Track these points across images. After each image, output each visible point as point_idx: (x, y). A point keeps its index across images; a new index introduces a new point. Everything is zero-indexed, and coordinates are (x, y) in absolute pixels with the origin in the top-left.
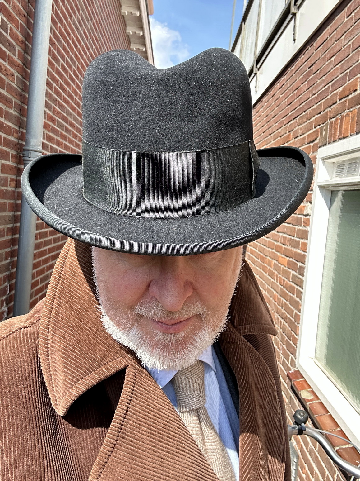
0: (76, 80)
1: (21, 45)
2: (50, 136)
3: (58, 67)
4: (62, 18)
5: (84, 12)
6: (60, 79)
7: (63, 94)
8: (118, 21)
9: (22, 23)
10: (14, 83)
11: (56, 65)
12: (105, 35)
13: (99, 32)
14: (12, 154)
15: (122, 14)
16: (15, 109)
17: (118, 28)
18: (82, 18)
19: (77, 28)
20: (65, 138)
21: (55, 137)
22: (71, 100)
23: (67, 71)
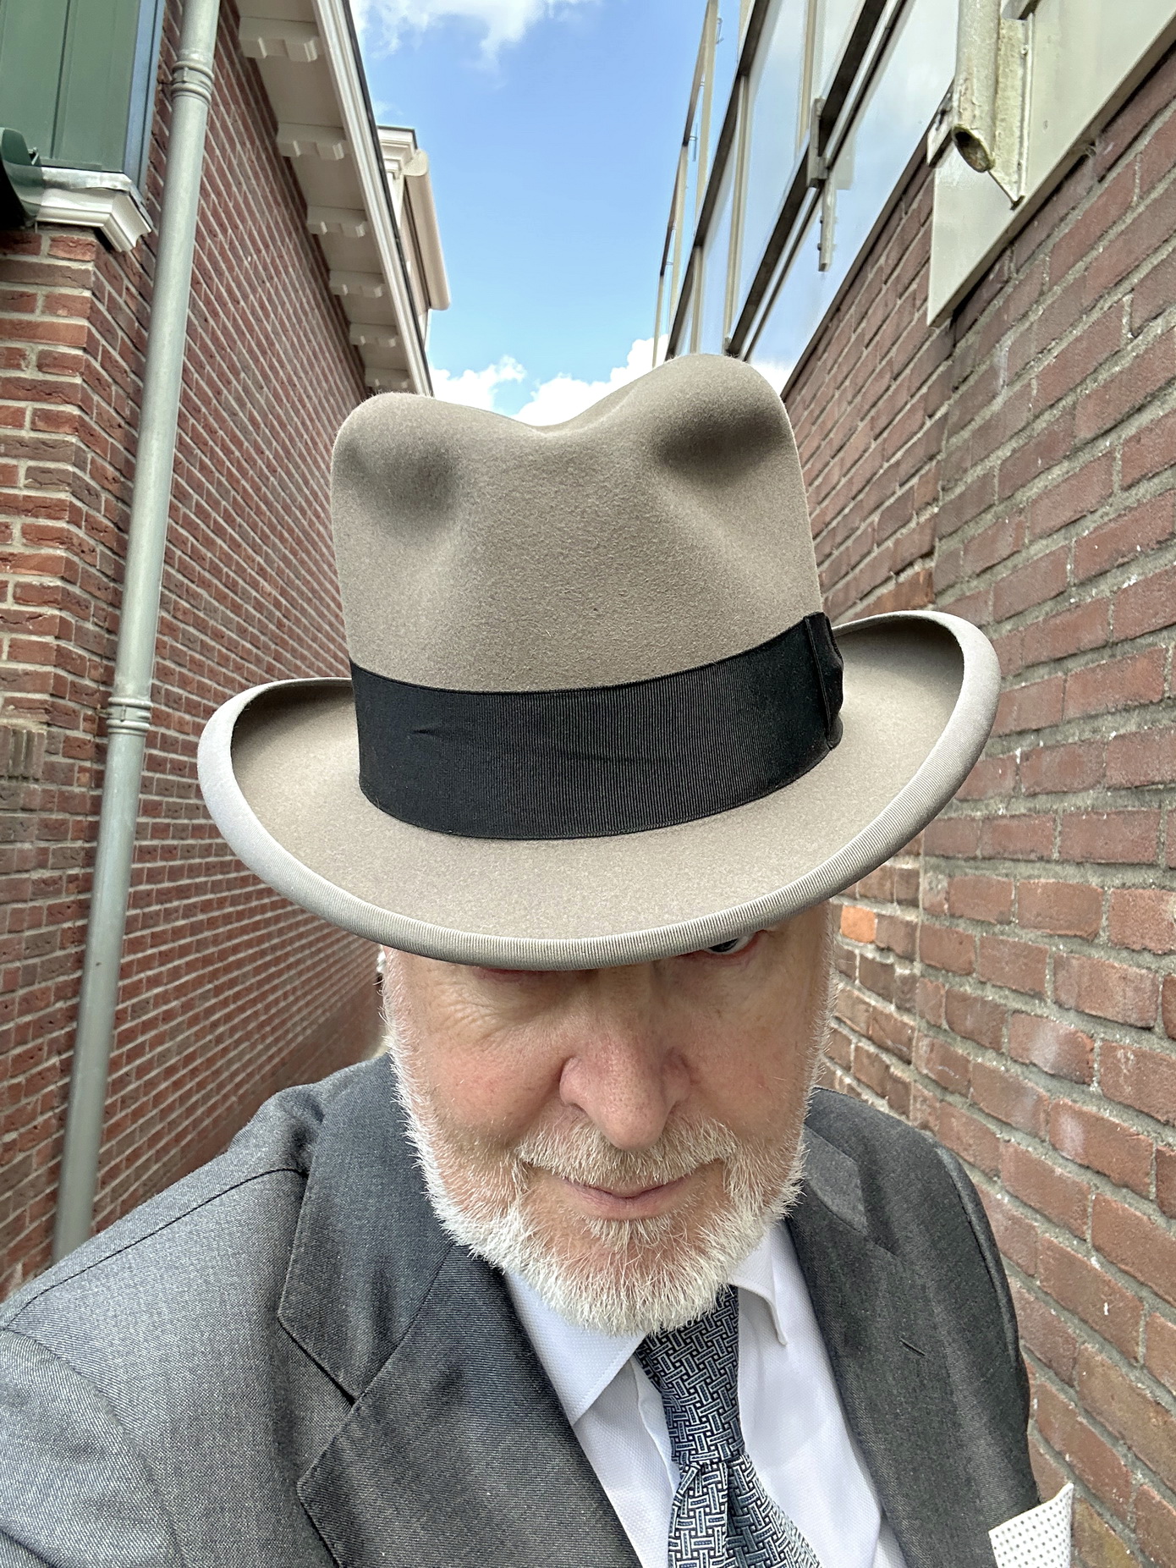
0: (230, 530)
1: (110, 488)
2: (165, 667)
3: (188, 512)
4: (199, 403)
5: (249, 372)
6: (191, 538)
7: (198, 568)
8: (341, 361)
9: (114, 443)
10: (94, 566)
11: (183, 510)
12: (304, 406)
13: (289, 406)
14: (86, 715)
16: (95, 620)
17: (340, 378)
18: (246, 389)
19: (233, 414)
20: (197, 667)
21: (178, 669)
22: (217, 578)
23: (208, 516)
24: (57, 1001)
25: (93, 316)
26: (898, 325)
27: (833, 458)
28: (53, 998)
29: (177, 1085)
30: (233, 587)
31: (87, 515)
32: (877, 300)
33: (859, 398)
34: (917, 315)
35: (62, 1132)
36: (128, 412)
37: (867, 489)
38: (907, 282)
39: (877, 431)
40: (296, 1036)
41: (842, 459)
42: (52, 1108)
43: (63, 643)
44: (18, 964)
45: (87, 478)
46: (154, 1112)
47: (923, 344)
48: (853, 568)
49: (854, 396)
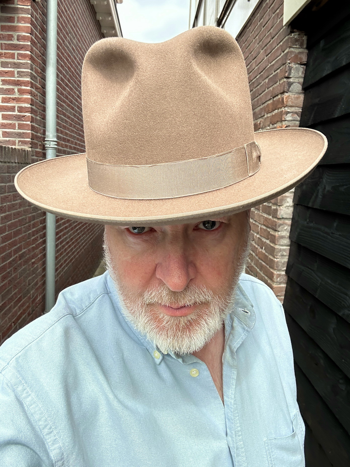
0: (69, 84)
1: (39, 75)
3: (59, 80)
4: (59, 46)
5: (71, 34)
7: (63, 97)
8: (95, 26)
9: (40, 61)
10: (38, 100)
12: (86, 42)
13: (82, 42)
14: (39, 144)
15: (98, 19)
16: (39, 116)
17: (95, 31)
18: (71, 39)
19: (68, 48)
20: (65, 127)
21: (60, 128)
22: (67, 100)
23: (64, 80)
24: (41, 224)
25: (32, 23)
26: (273, 22)
27: (253, 60)
28: (39, 224)
29: (70, 246)
30: (71, 102)
31: (35, 85)
32: (266, 13)
33: (261, 43)
34: (279, 20)
35: (45, 259)
36: (42, 52)
37: (264, 71)
38: (276, 9)
39: (267, 54)
40: (97, 233)
41: (256, 61)
42: (42, 253)
43: (32, 124)
44: (30, 215)
45: (34, 73)
46: (65, 254)
47: (281, 29)
48: (260, 95)
49: (260, 42)
